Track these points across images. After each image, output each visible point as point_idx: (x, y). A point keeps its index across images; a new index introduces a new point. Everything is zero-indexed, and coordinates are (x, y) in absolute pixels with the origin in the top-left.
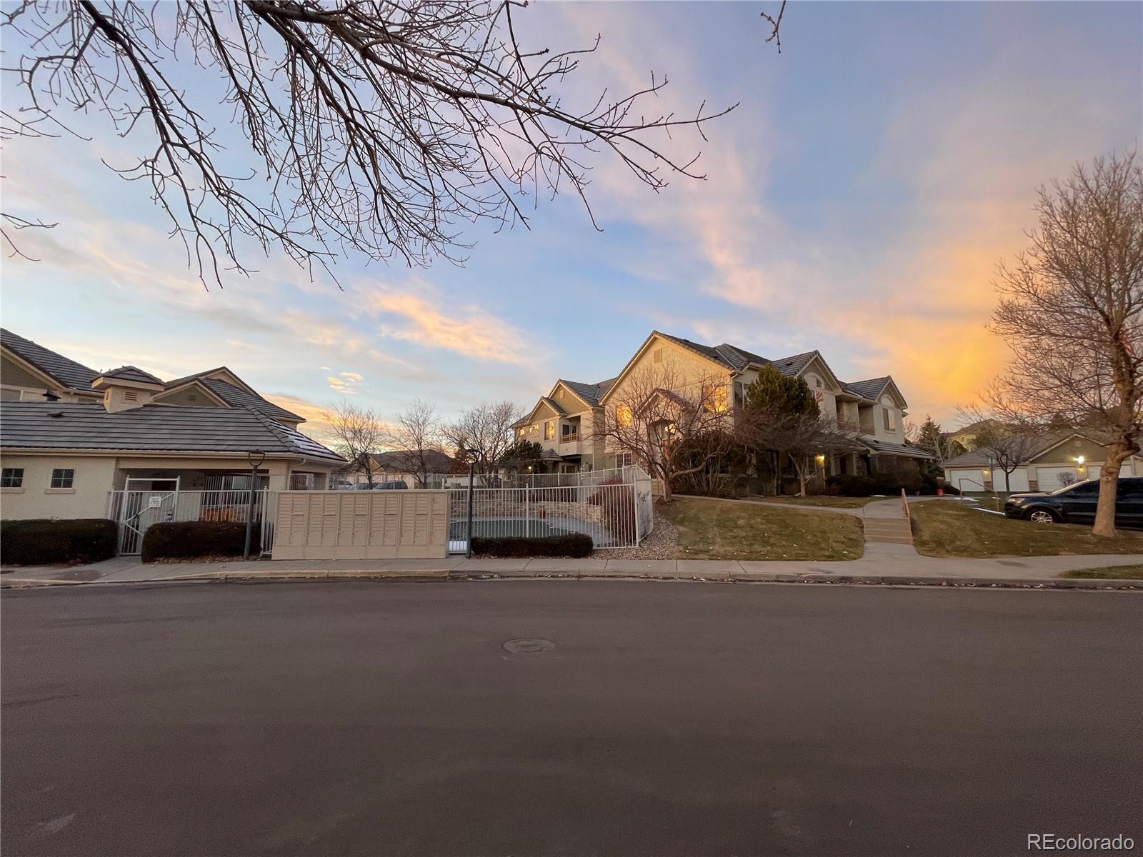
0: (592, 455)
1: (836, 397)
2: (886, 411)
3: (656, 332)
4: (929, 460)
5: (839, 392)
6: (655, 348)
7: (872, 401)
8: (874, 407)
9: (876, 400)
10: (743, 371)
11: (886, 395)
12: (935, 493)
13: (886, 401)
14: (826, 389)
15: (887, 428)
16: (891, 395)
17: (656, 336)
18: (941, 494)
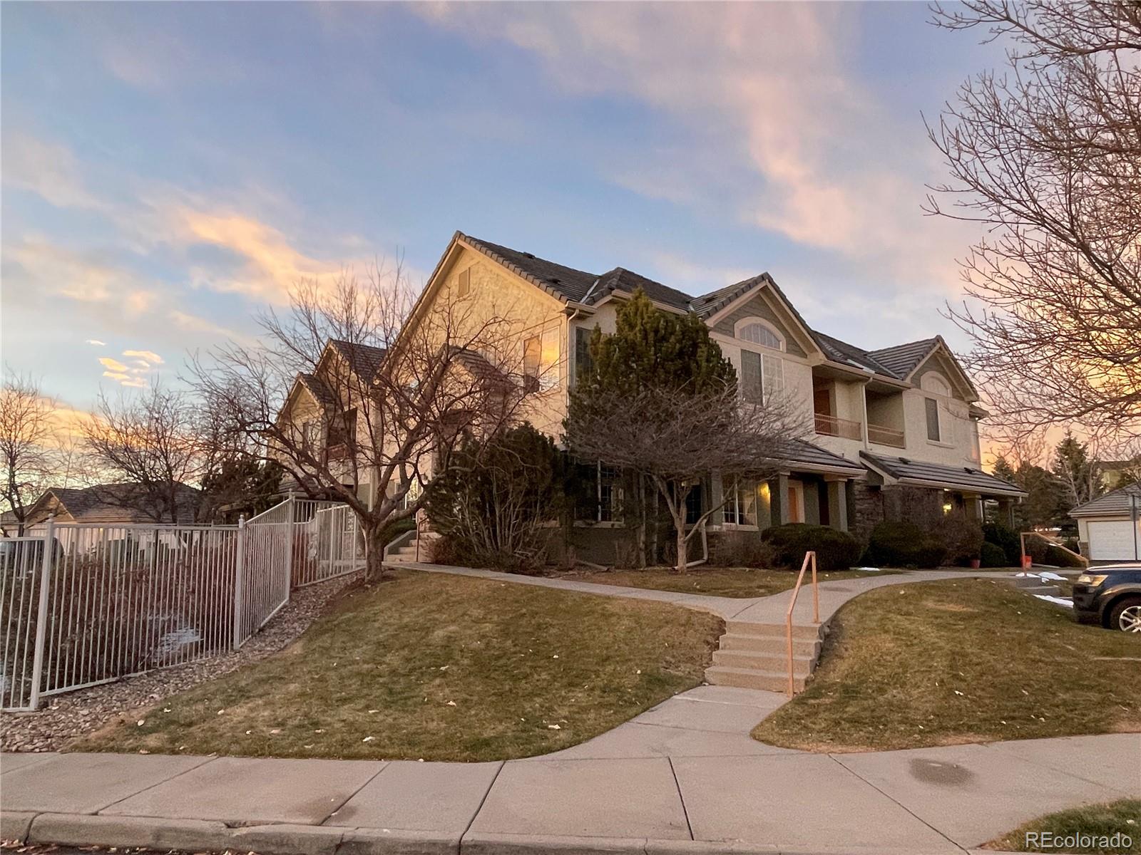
0: (368, 485)
1: (814, 369)
2: (931, 404)
3: (460, 234)
4: (1016, 498)
5: (819, 359)
6: (461, 267)
7: (898, 382)
8: (905, 395)
9: (908, 380)
10: (596, 306)
11: (930, 373)
12: (1016, 563)
13: (934, 385)
14: (788, 351)
15: (934, 434)
16: (944, 373)
17: (461, 243)
18: (1028, 564)
